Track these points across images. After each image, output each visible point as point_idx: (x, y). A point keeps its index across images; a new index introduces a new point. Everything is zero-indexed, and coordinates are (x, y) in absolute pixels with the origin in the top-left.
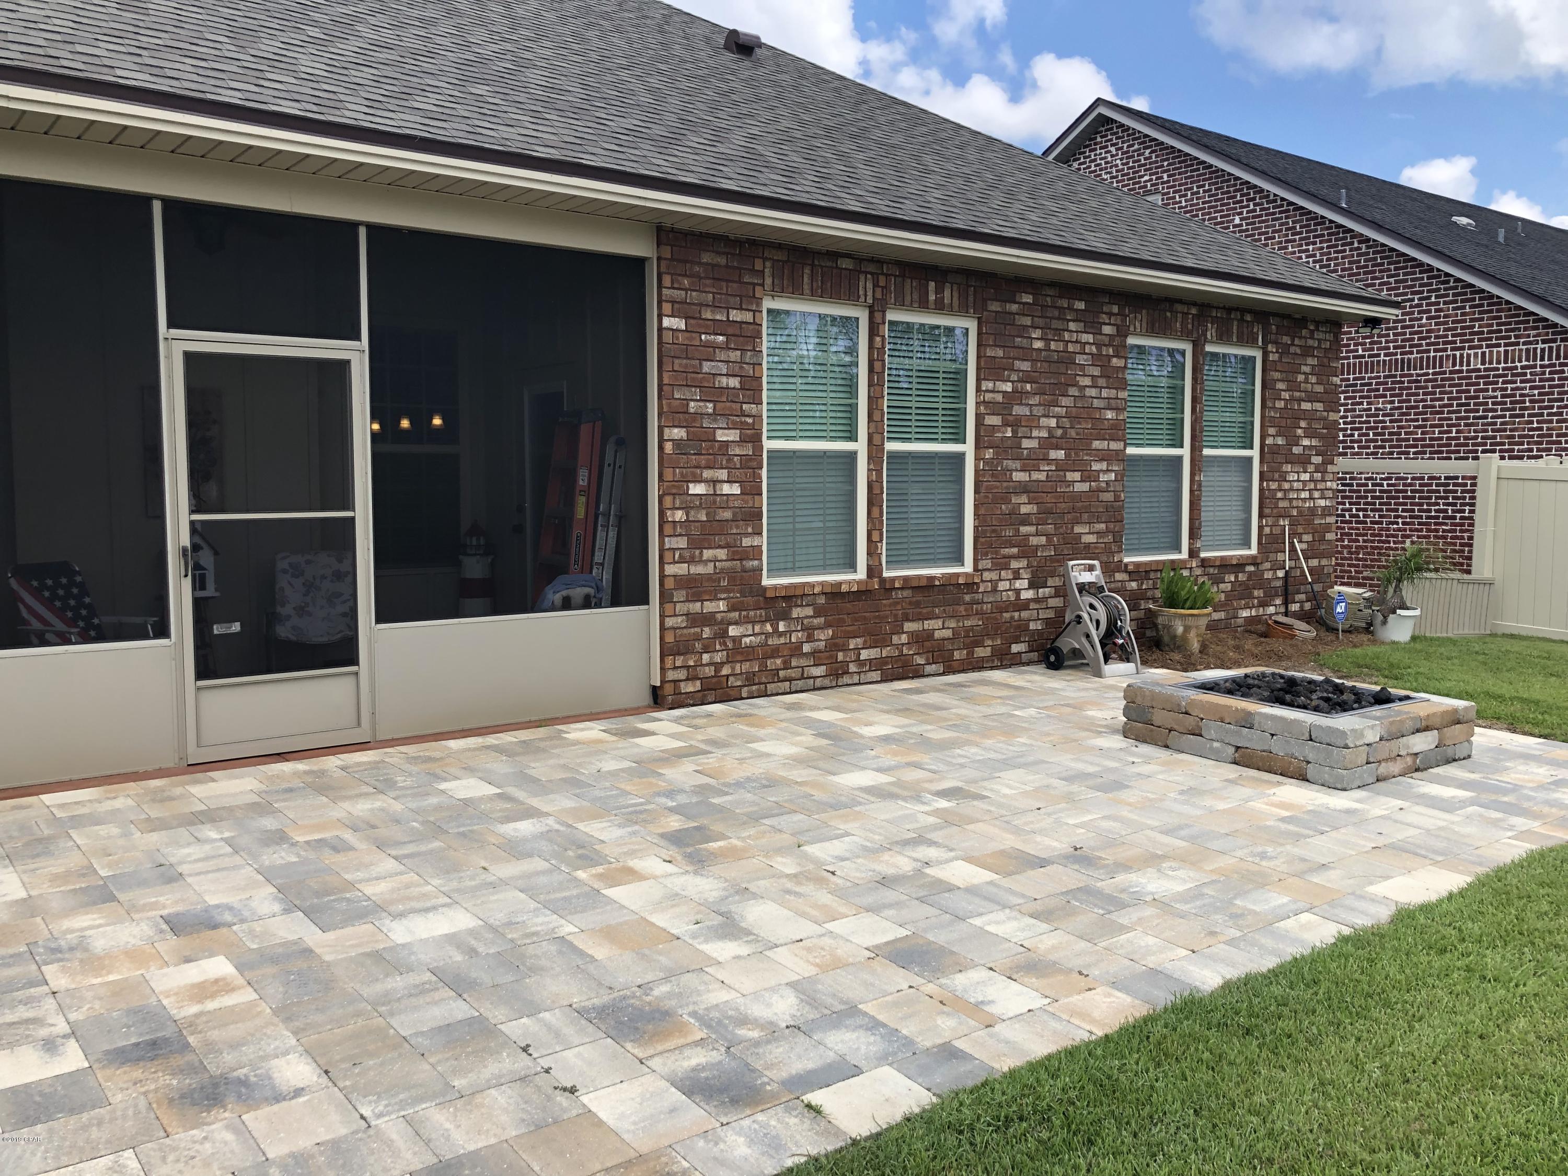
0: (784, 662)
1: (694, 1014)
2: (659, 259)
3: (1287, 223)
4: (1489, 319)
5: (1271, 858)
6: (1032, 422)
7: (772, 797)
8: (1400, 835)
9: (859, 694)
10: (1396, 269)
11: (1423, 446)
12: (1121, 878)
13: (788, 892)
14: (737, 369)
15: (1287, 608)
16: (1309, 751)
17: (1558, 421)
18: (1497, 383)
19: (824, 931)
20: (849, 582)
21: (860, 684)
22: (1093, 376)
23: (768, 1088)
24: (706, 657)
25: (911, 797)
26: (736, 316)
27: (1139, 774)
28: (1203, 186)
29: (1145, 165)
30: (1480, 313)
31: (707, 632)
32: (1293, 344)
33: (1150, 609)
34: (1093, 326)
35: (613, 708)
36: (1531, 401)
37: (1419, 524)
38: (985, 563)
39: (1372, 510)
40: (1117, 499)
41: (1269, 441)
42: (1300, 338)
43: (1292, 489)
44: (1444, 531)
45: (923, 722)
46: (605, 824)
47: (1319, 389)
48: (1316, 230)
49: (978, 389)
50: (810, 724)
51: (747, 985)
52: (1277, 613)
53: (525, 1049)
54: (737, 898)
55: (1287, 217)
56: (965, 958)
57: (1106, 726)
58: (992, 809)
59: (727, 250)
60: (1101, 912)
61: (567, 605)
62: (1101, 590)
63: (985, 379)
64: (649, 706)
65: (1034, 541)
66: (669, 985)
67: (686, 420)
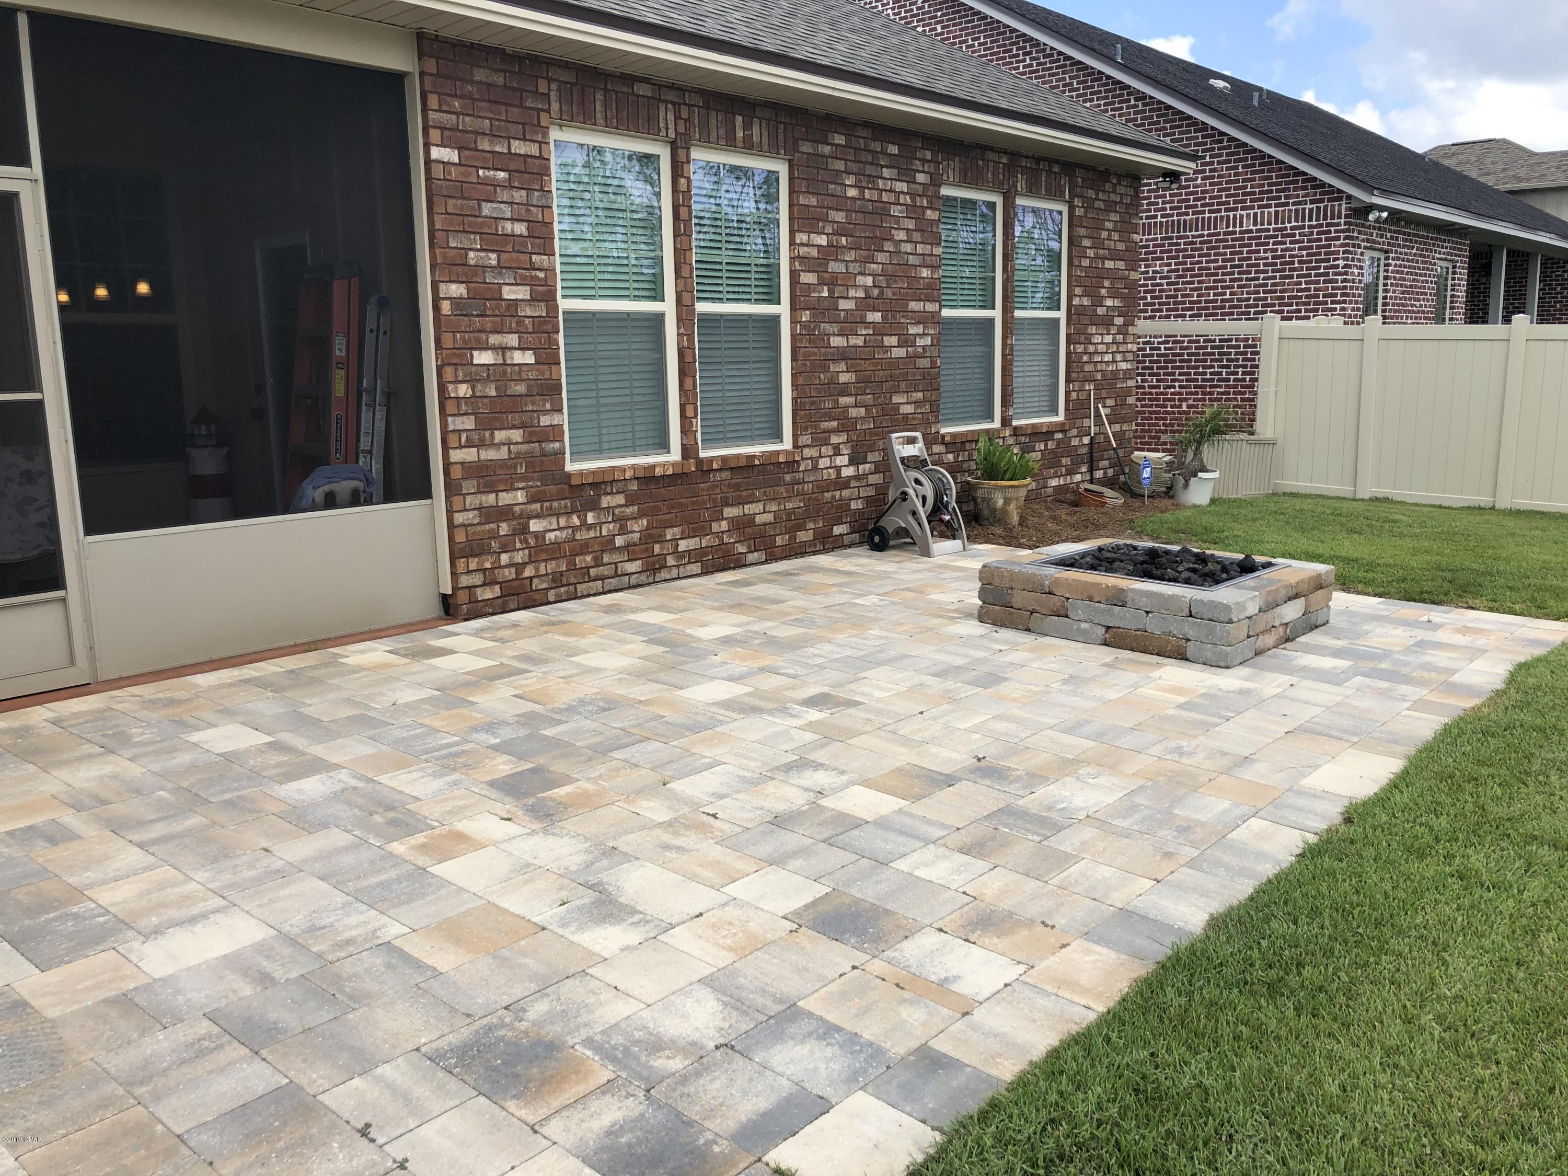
0: (595, 559)
1: (588, 1042)
2: (422, 74)
3: (1064, 79)
4: (1261, 179)
5: (1190, 754)
6: (848, 280)
7: (619, 721)
8: (1306, 715)
9: (681, 589)
10: (1171, 128)
11: (1198, 309)
12: (1044, 793)
13: (667, 847)
14: (523, 212)
15: (1092, 475)
16: (1189, 628)
17: (1324, 282)
18: (1268, 244)
19: (725, 899)
20: (663, 465)
21: (679, 578)
22: (907, 229)
23: (716, 1149)
24: (505, 558)
25: (777, 710)
26: (519, 147)
27: (1011, 664)
28: (979, 38)
29: (918, 15)
30: (1252, 173)
31: (504, 529)
32: (1097, 199)
33: (968, 482)
34: (906, 174)
35: (399, 622)
36: (1299, 262)
37: (1195, 387)
38: (805, 439)
39: (1150, 375)
40: (933, 365)
41: (1076, 301)
42: (1104, 191)
43: (1096, 352)
44: (1218, 393)
45: (763, 618)
46: (415, 775)
47: (1121, 246)
48: (1093, 87)
49: (792, 243)
50: (639, 629)
51: (649, 989)
52: (1083, 481)
53: (364, 1132)
54: (605, 862)
55: (1064, 73)
56: (906, 918)
57: (955, 611)
58: (872, 717)
59: (504, 67)
60: (1038, 839)
61: (331, 502)
62: (924, 463)
63: (799, 231)
64: (440, 618)
65: (853, 413)
66: (546, 1001)
67: (465, 274)
